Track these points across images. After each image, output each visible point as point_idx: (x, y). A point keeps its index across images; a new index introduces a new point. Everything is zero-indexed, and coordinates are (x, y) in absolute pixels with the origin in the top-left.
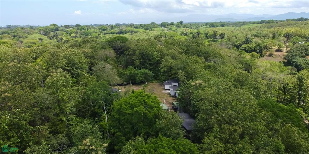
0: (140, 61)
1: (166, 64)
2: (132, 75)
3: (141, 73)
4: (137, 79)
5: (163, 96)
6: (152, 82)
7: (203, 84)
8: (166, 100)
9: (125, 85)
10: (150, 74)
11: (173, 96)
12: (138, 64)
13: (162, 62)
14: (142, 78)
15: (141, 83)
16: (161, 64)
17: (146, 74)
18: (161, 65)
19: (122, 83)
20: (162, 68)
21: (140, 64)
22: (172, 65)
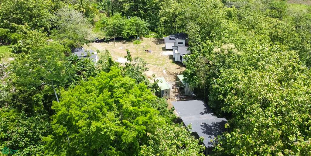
0: (131, 5)
1: (167, 10)
2: (117, 26)
3: (131, 24)
4: (125, 34)
5: (162, 62)
6: (148, 37)
7: (235, 50)
8: (166, 69)
9: (107, 41)
10: (145, 25)
11: (177, 63)
12: (127, 8)
13: (161, 7)
14: (132, 32)
15: (130, 38)
16: (160, 9)
17: (138, 25)
18: (160, 11)
19: (103, 38)
20: (162, 16)
21: (130, 8)
22: (177, 10)
